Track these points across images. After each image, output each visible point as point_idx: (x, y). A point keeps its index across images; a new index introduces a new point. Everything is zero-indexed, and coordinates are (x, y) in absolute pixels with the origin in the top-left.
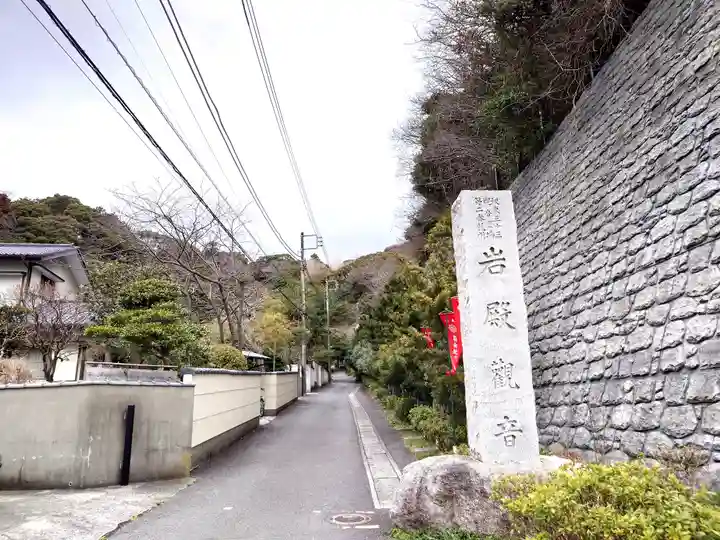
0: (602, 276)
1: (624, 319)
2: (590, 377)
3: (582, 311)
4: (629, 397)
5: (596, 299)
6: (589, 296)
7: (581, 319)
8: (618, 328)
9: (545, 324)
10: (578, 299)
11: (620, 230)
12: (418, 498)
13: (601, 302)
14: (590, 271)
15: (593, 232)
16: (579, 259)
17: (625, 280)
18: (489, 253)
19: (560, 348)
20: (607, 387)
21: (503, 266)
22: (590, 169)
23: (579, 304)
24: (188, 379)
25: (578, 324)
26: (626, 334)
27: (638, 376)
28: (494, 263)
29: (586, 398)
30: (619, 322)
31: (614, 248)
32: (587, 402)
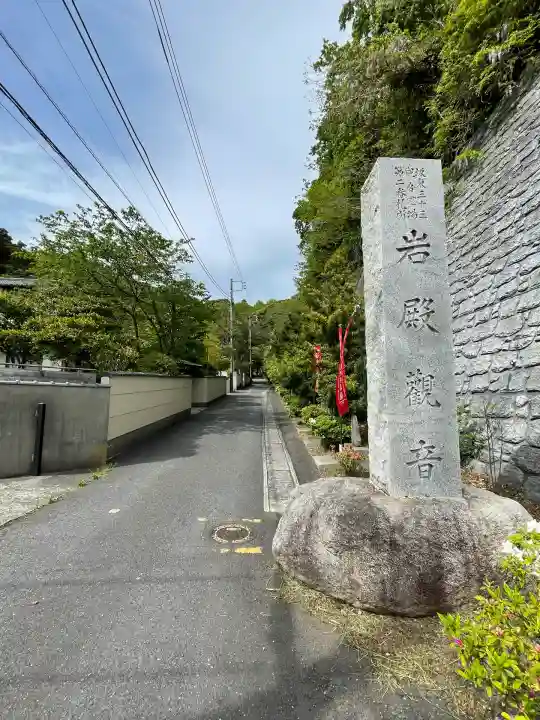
0: (487, 297)
1: (515, 335)
2: (472, 389)
3: (462, 330)
4: (523, 411)
5: (479, 316)
6: (470, 316)
7: (461, 337)
8: (506, 344)
10: (457, 320)
11: (508, 253)
12: (306, 538)
13: (485, 321)
14: (471, 295)
15: (475, 260)
16: (458, 286)
17: (516, 299)
18: (410, 237)
20: (493, 400)
21: (427, 254)
22: (472, 208)
23: (459, 324)
24: (105, 381)
25: (458, 341)
26: (518, 349)
27: (534, 391)
28: (416, 250)
29: (467, 409)
30: (509, 338)
31: (501, 270)
32: (468, 412)
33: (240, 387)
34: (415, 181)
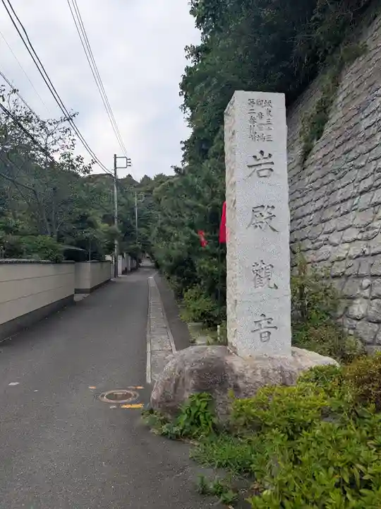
0: (351, 190)
1: (367, 227)
2: (333, 274)
3: (329, 220)
4: (366, 293)
5: (343, 209)
6: (338, 207)
7: (329, 226)
8: (361, 234)
9: (298, 230)
10: (327, 210)
11: (370, 151)
12: (175, 388)
13: (347, 212)
14: (339, 187)
15: (345, 154)
16: (331, 177)
17: (371, 193)
18: (259, 156)
19: (309, 249)
20: (347, 284)
21: (271, 170)
22: (347, 101)
23: (329, 214)
25: (326, 230)
26: (368, 239)
27: (376, 275)
28: (263, 167)
30: (362, 229)
31: (363, 166)
33: (125, 272)
34: (264, 111)
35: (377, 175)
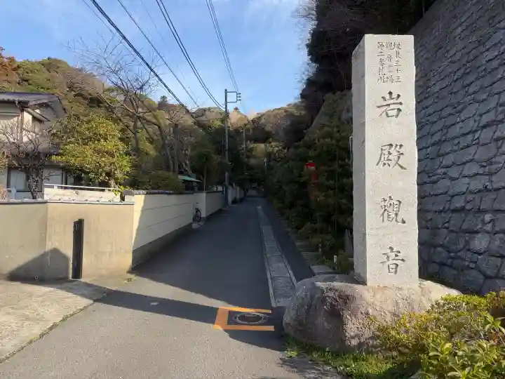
0: (471, 124)
1: (490, 162)
2: (452, 208)
3: (448, 154)
4: (489, 227)
5: (463, 143)
6: (456, 141)
7: (448, 160)
8: (482, 169)
10: (446, 144)
11: (492, 84)
13: (468, 147)
14: (459, 120)
15: (464, 87)
16: (449, 110)
17: (494, 128)
18: (388, 97)
19: (426, 183)
20: (468, 218)
21: (399, 110)
22: (466, 33)
23: (446, 148)
25: (444, 164)
26: (490, 174)
27: (499, 210)
28: (392, 107)
29: (446, 225)
30: (484, 164)
31: (485, 100)
32: (447, 228)
34: (393, 53)
35: (500, 109)
